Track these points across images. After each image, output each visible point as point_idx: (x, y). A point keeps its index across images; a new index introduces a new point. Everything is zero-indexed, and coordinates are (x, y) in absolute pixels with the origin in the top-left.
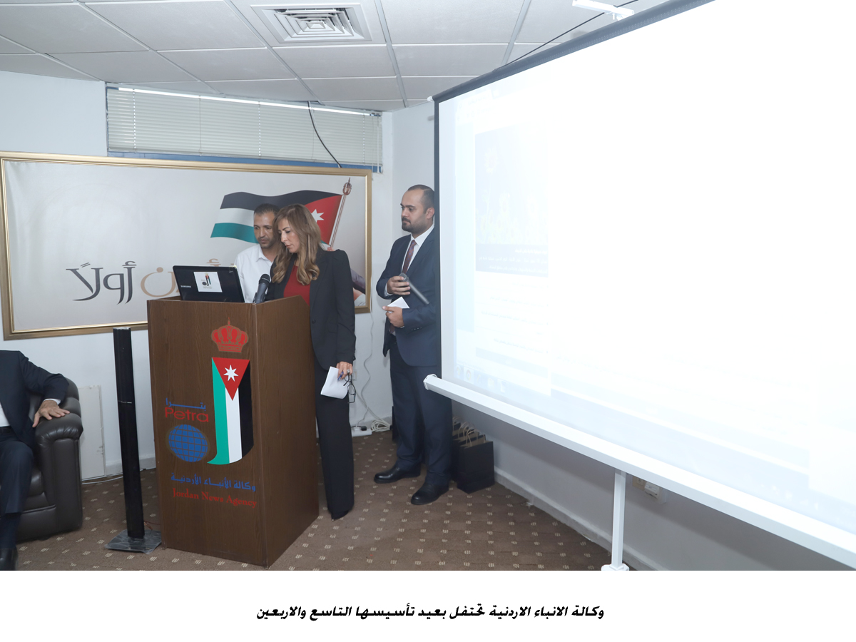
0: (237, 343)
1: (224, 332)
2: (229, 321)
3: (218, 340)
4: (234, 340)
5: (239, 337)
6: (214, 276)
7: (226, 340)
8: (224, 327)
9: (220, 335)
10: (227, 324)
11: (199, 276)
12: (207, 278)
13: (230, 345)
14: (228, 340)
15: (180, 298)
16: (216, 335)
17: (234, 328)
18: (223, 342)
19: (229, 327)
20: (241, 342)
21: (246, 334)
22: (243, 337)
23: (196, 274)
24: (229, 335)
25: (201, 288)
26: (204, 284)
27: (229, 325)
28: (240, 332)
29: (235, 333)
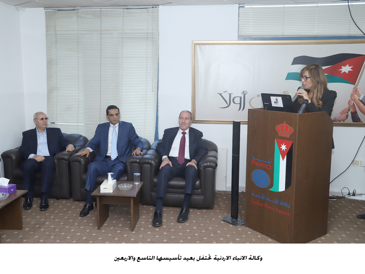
0: (288, 133)
1: (282, 127)
2: (285, 121)
3: (279, 131)
4: (286, 131)
5: (289, 130)
6: (280, 99)
7: (282, 131)
8: (282, 124)
9: (280, 128)
10: (283, 123)
11: (273, 99)
12: (277, 100)
13: (284, 133)
14: (283, 131)
15: (264, 109)
16: (278, 128)
17: (287, 125)
18: (281, 132)
19: (285, 124)
20: (290, 132)
21: (292, 128)
22: (291, 130)
23: (271, 97)
24: (284, 128)
25: (274, 105)
26: (275, 102)
27: (285, 123)
28: (289, 127)
29: (287, 128)
